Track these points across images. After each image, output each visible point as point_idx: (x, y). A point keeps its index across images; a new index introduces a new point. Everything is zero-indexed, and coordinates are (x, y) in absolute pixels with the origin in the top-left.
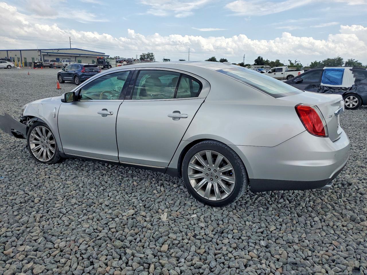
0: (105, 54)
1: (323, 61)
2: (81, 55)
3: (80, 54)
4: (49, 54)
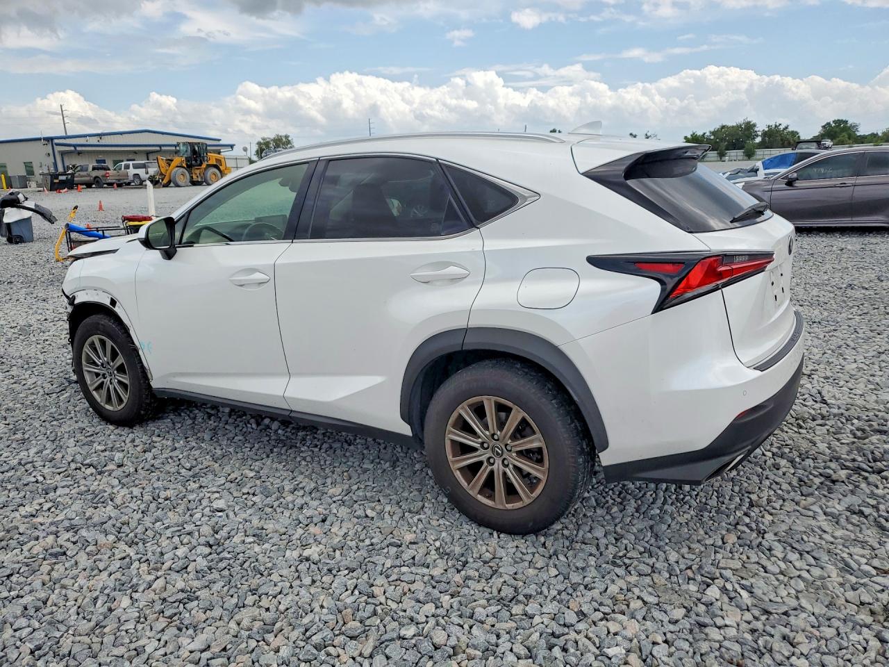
0: (221, 143)
1: (711, 133)
2: (163, 148)
3: (160, 146)
4: (79, 149)
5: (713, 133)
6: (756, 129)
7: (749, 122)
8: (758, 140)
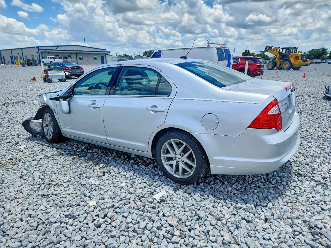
5: (309, 52)
6: (327, 51)
7: (324, 48)
8: (328, 55)
